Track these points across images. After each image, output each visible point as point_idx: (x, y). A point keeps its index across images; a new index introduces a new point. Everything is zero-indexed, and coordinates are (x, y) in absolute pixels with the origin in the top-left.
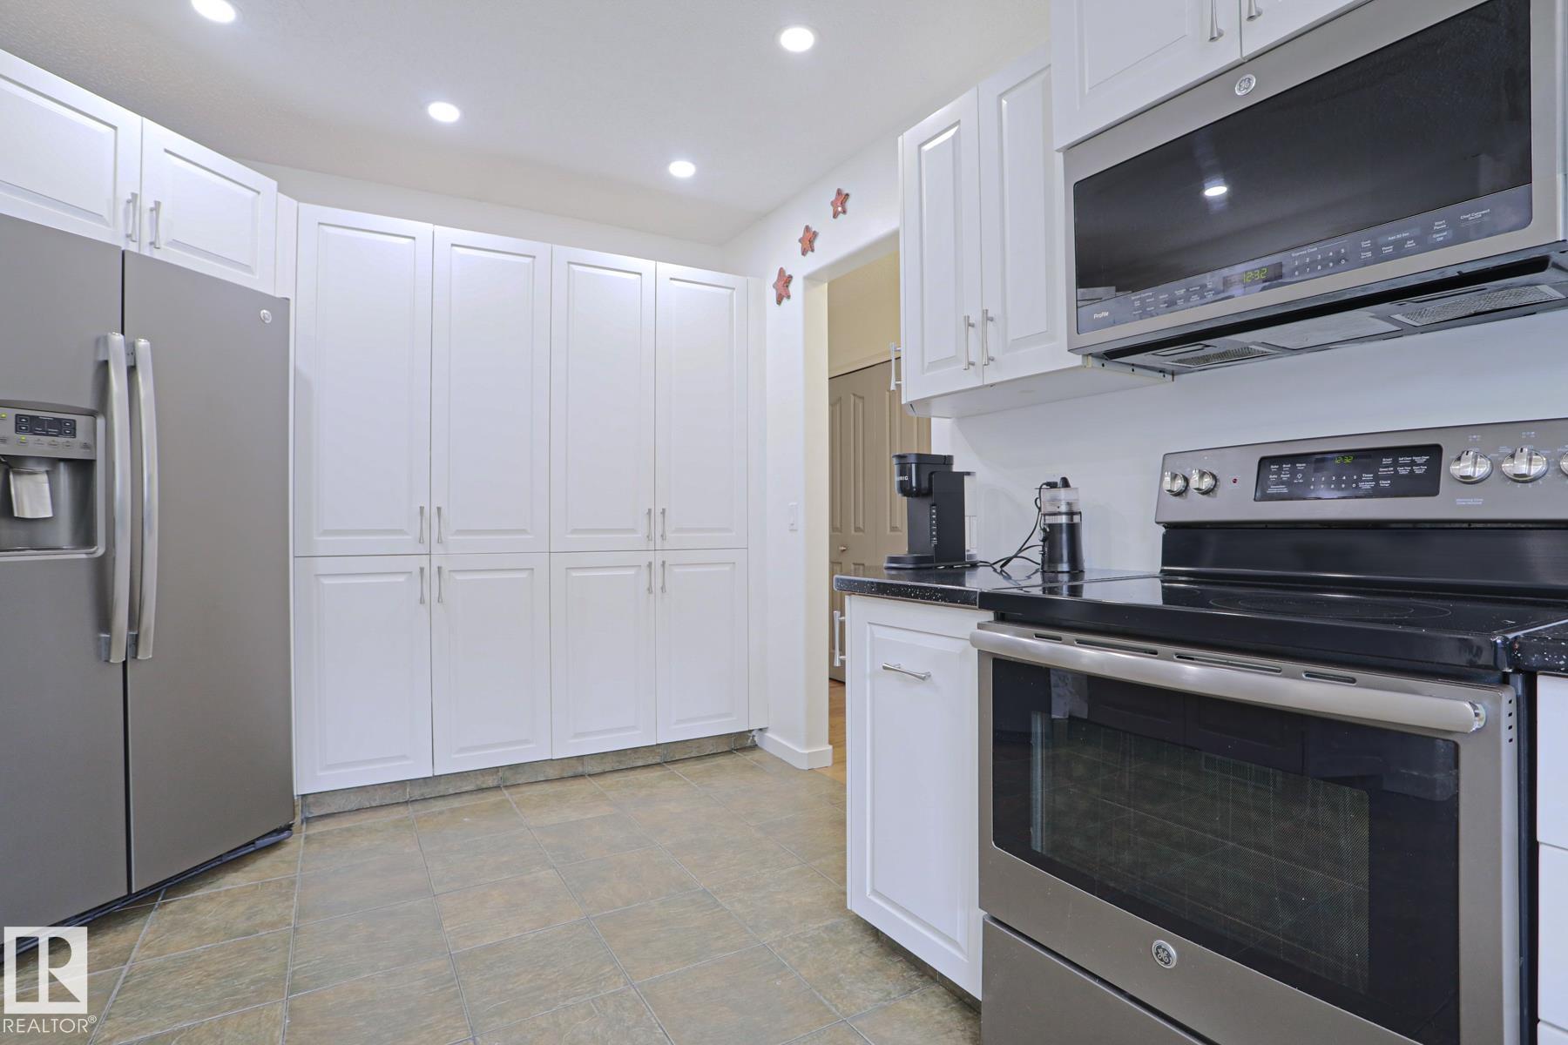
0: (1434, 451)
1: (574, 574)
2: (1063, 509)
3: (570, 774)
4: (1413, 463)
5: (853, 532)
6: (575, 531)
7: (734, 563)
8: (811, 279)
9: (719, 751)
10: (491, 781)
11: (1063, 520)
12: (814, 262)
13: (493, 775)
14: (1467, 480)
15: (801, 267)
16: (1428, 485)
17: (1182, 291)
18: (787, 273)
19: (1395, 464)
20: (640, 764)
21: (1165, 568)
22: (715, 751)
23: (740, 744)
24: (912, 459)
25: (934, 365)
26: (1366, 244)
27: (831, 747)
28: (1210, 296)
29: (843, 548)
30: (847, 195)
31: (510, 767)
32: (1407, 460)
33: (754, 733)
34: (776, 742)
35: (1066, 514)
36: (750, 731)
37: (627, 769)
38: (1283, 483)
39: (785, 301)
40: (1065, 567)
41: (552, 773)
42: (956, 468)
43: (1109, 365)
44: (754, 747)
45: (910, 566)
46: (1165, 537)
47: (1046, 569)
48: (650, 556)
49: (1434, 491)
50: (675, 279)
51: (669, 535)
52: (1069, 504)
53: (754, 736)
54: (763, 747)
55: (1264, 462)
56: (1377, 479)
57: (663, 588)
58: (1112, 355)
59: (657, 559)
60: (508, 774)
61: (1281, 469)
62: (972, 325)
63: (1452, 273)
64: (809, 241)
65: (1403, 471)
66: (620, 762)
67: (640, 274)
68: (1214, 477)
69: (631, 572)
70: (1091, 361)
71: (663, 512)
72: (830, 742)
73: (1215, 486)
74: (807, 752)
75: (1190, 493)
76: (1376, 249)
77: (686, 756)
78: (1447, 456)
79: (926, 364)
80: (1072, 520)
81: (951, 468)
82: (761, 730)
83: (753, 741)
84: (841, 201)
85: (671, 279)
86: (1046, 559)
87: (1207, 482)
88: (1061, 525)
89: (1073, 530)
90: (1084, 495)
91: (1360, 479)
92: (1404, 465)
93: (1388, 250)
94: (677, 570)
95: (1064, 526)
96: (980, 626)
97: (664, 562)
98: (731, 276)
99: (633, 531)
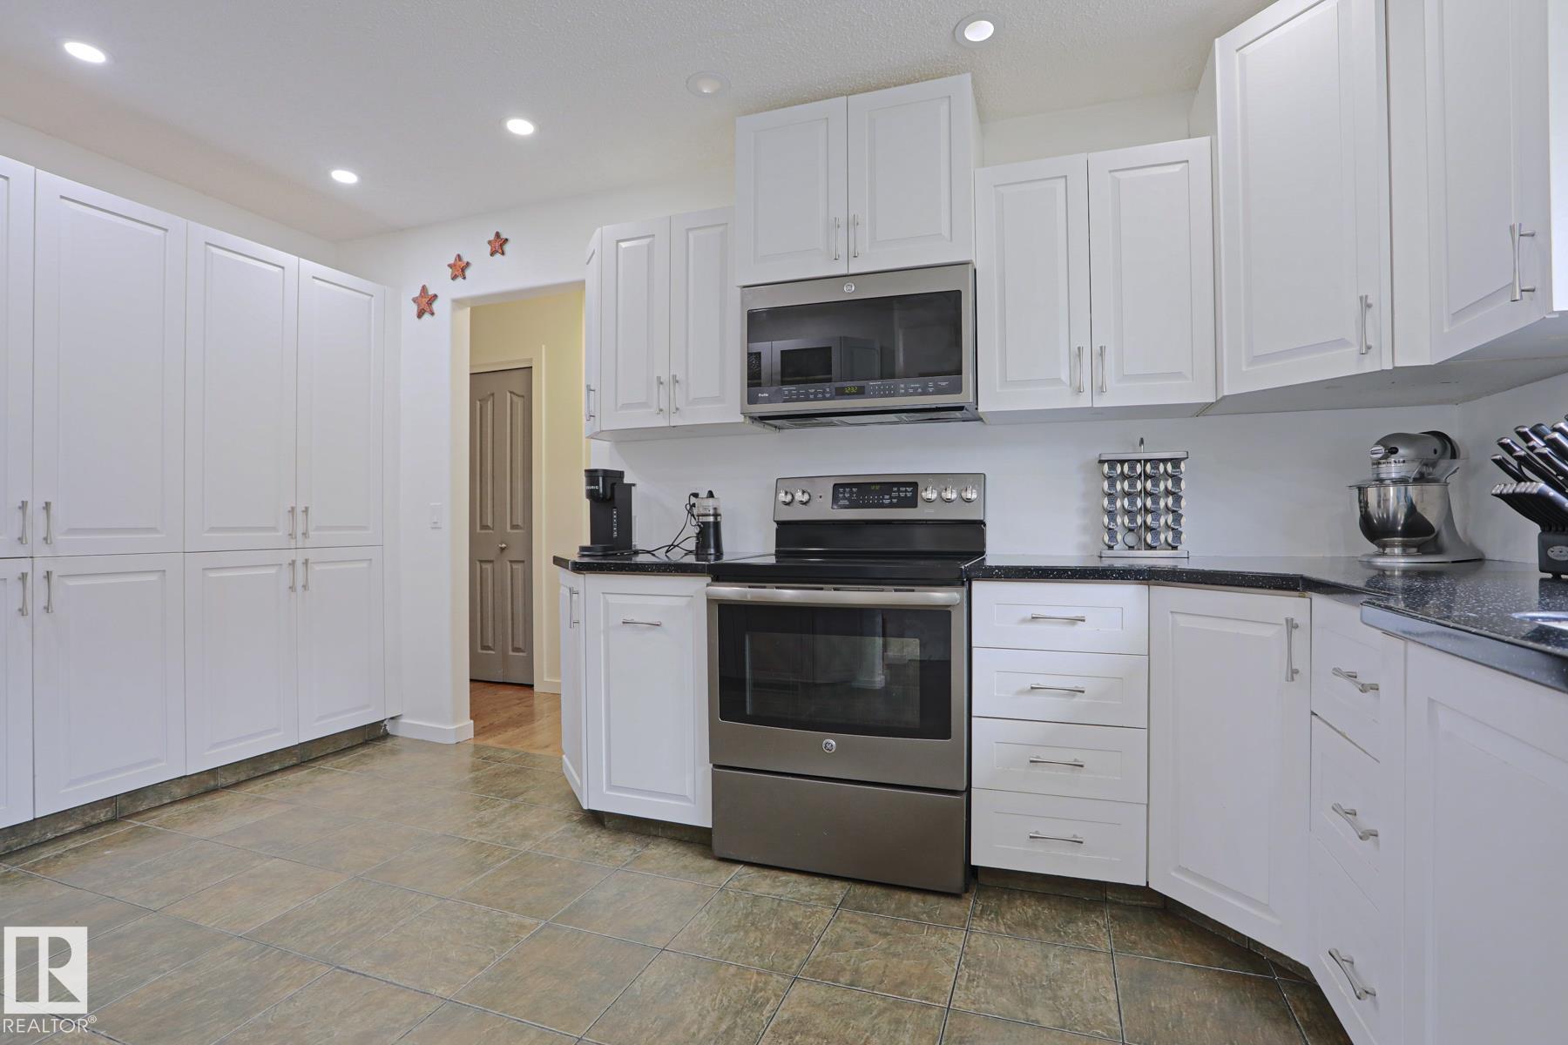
0: (915, 485)
1: (213, 574)
2: (712, 512)
3: (202, 790)
4: (906, 491)
5: (509, 530)
6: (213, 529)
7: (370, 560)
8: (458, 303)
9: (355, 743)
10: (102, 815)
11: (711, 519)
12: (461, 289)
13: (105, 808)
14: (929, 501)
15: (447, 290)
16: (912, 502)
17: (813, 391)
18: (431, 292)
19: (899, 491)
20: (277, 768)
21: (781, 549)
22: (350, 745)
23: (373, 736)
24: (600, 474)
25: (627, 406)
26: (902, 386)
27: (472, 721)
28: (828, 395)
29: (504, 545)
30: (507, 240)
31: (128, 794)
32: (904, 489)
33: (385, 722)
34: (411, 726)
35: (713, 515)
36: (383, 721)
37: (263, 775)
38: (846, 499)
39: (427, 316)
40: (712, 551)
41: (178, 792)
42: (626, 481)
43: (756, 423)
44: (386, 736)
45: (600, 554)
46: (777, 530)
47: (699, 552)
48: (291, 555)
49: (915, 505)
50: (317, 279)
51: (311, 533)
52: (715, 509)
53: (385, 725)
54: (400, 735)
55: (836, 486)
56: (891, 498)
57: (304, 587)
58: (763, 419)
59: (299, 557)
60: (124, 803)
61: (844, 491)
62: (661, 383)
63: (934, 406)
64: (460, 269)
65: (902, 495)
66: (255, 769)
67: (283, 268)
68: (810, 496)
69: (272, 571)
70: (748, 421)
71: (306, 510)
72: (471, 718)
73: (809, 499)
74: (455, 727)
75: (794, 503)
76: (906, 389)
77: (323, 753)
78: (920, 488)
79: (619, 405)
80: (716, 519)
81: (622, 481)
82: (392, 718)
83: (385, 730)
84: (499, 245)
85: (314, 277)
86: (699, 546)
87: (806, 498)
88: (709, 522)
89: (717, 525)
90: (724, 503)
91: (883, 498)
92: (902, 492)
93: (911, 391)
94: (317, 568)
95: (712, 525)
96: (708, 585)
97: (307, 561)
98: (370, 283)
99: (274, 529)
